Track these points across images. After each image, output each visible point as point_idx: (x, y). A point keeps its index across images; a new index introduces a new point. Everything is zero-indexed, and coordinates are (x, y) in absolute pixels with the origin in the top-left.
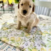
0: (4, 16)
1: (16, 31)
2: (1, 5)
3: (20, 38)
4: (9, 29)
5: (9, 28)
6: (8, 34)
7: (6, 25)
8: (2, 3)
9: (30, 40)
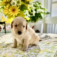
0: (4, 37)
1: (11, 49)
2: (2, 26)
3: (13, 55)
5: (5, 46)
6: (2, 52)
7: (3, 44)
8: (4, 24)
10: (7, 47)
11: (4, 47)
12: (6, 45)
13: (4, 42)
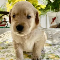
4: (4, 48)
10: (7, 48)
11: (3, 48)
12: (7, 46)
13: (5, 41)
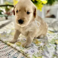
9: (39, 48)
